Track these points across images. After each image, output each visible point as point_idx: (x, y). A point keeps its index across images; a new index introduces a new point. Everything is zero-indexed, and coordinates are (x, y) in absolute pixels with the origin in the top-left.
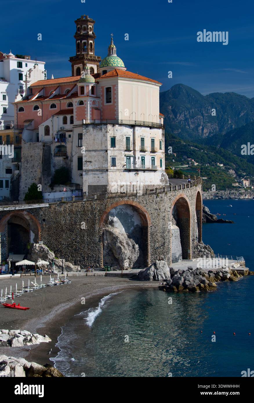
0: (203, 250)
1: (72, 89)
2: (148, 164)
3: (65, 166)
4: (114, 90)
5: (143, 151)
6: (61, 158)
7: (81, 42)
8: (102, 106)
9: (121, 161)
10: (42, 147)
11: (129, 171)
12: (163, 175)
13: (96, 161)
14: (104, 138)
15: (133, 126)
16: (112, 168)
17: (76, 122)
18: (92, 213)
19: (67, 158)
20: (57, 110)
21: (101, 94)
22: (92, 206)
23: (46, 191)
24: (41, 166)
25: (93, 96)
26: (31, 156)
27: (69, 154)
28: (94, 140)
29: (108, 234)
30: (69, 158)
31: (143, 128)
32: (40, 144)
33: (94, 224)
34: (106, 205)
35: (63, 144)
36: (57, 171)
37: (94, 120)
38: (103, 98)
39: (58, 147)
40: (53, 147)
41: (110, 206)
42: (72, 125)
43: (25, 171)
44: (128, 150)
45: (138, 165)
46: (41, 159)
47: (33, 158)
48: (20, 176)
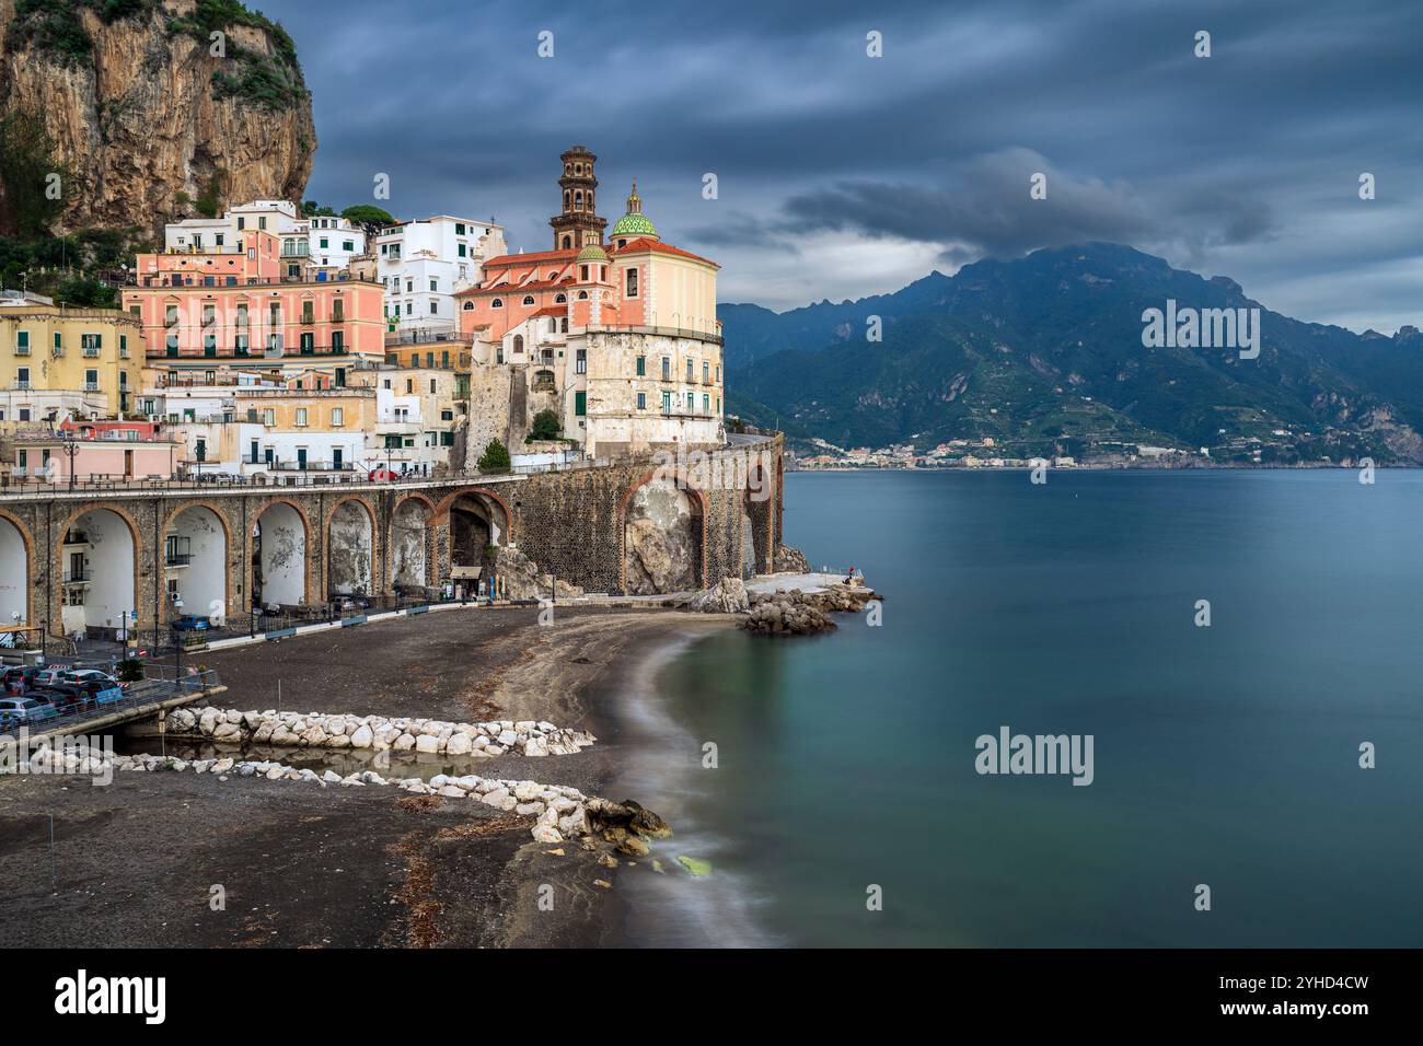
0: (789, 558)
1: (562, 271)
2: (698, 407)
3: (552, 408)
4: (643, 273)
5: (690, 383)
6: (544, 394)
7: (572, 191)
8: (619, 301)
9: (654, 401)
10: (509, 374)
11: (668, 417)
12: (720, 427)
13: (609, 399)
14: (626, 359)
15: (674, 338)
16: (638, 412)
17: (573, 330)
18: (605, 490)
19: (556, 393)
20: (535, 307)
21: (619, 280)
22: (605, 480)
23: (518, 452)
24: (507, 406)
25: (603, 283)
26: (489, 390)
27: (559, 386)
28: (607, 361)
29: (634, 530)
30: (560, 394)
31: (691, 343)
32: (506, 367)
33: (609, 512)
34: (630, 478)
35: (549, 368)
36: (538, 417)
37: (608, 326)
38: (622, 288)
39: (538, 373)
40: (530, 375)
41: (637, 480)
42: (565, 335)
43: (477, 416)
44: (666, 380)
45: (683, 410)
46: (508, 395)
47: (492, 391)
48: (468, 424)
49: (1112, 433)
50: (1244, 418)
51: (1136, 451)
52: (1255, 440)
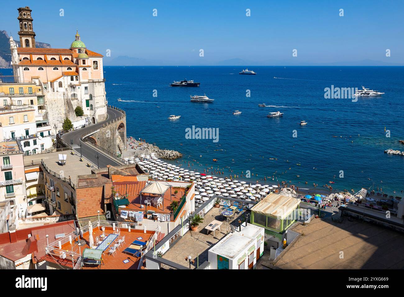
4: (100, 63)
6: (75, 101)
7: (23, 23)
13: (100, 102)
14: (102, 89)
17: (80, 80)
20: (59, 71)
21: (90, 64)
24: (63, 106)
28: (99, 91)
30: (80, 100)
32: (60, 93)
35: (75, 92)
38: (92, 67)
40: (70, 95)
42: (78, 82)
43: (51, 110)
46: (63, 102)
47: (56, 102)
48: (47, 113)
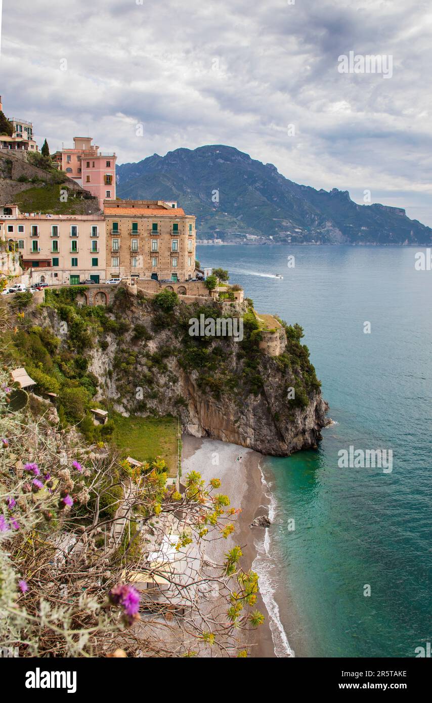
49: (236, 229)
50: (284, 224)
51: (246, 237)
52: (289, 233)
